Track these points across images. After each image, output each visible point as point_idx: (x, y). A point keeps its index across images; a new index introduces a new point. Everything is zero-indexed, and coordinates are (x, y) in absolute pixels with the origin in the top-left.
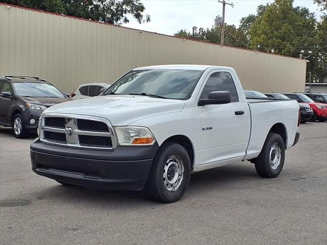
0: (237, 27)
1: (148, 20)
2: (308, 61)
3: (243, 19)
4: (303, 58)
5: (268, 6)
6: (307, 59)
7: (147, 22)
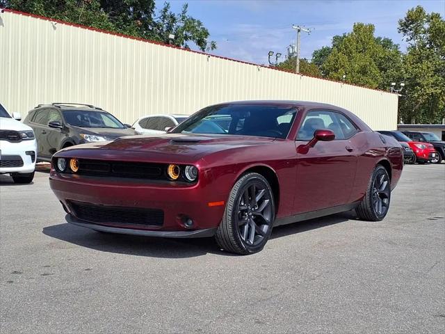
0: (310, 62)
1: (214, 46)
2: (401, 95)
3: (316, 52)
4: (394, 92)
5: (345, 36)
6: (399, 93)
7: (212, 49)
